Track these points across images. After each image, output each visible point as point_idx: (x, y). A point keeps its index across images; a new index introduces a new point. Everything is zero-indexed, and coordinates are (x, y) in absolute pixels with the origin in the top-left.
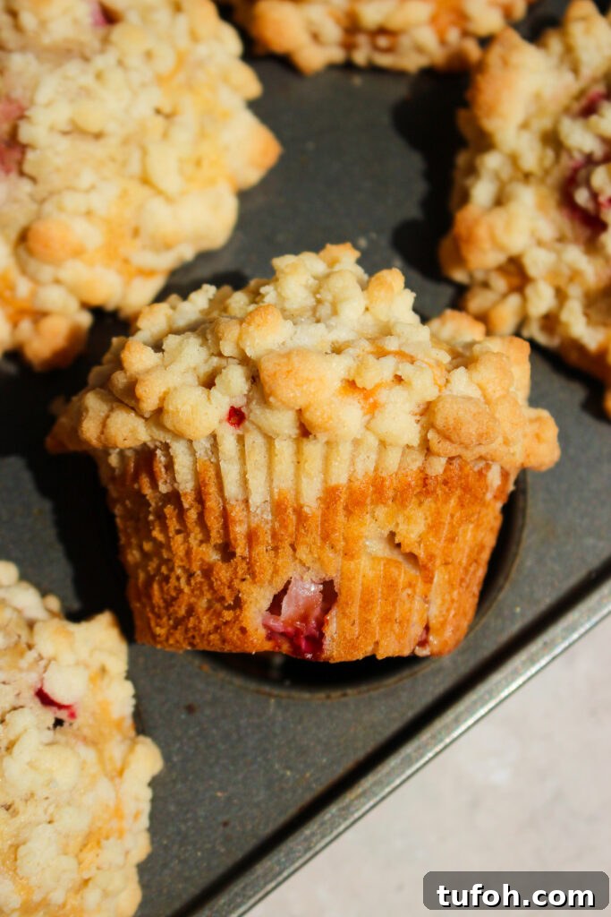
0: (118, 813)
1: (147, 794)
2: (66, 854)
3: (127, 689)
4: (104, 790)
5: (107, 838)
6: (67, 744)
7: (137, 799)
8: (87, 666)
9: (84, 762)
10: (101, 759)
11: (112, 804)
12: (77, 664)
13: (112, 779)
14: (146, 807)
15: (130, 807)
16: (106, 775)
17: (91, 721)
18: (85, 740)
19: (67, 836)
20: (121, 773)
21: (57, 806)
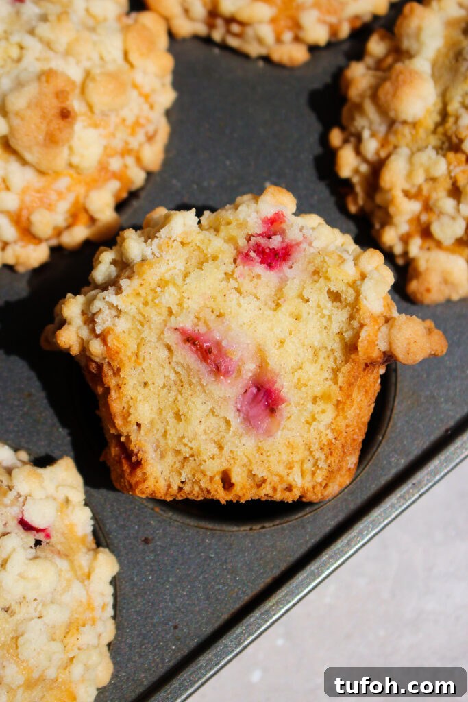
0: (90, 606)
1: (110, 590)
2: (54, 640)
3: (86, 513)
4: (77, 590)
5: (84, 625)
6: (46, 558)
7: (103, 595)
8: (55, 499)
9: (61, 570)
10: (73, 567)
11: (84, 600)
12: (47, 497)
13: (82, 582)
14: (110, 600)
15: (98, 602)
16: (78, 579)
17: (63, 540)
18: (59, 553)
19: (54, 627)
20: (89, 576)
21: (43, 605)
